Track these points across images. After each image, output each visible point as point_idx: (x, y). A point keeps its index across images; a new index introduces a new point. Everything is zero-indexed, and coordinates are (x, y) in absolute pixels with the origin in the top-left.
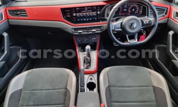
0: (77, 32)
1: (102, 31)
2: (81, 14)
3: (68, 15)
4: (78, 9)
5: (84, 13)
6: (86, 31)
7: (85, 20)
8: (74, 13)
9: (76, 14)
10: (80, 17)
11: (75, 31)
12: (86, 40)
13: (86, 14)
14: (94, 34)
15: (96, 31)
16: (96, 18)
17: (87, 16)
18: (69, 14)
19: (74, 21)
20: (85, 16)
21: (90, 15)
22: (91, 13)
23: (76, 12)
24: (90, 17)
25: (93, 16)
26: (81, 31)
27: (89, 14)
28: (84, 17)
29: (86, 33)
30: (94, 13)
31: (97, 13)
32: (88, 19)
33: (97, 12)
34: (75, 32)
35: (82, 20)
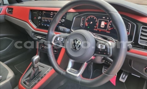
0: (36, 37)
2: (46, 18)
4: (44, 13)
5: (49, 19)
6: (45, 38)
8: (40, 16)
9: (42, 18)
11: (35, 35)
19: (39, 25)
20: (49, 21)
26: (40, 37)
28: (48, 23)
34: (35, 37)
35: (45, 25)
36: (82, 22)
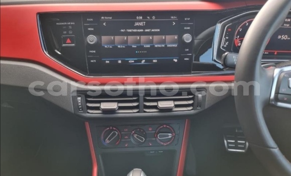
1: (199, 109)
2: (118, 38)
3: (69, 41)
4: (107, 22)
5: (131, 38)
6: (135, 104)
7: (131, 61)
8: (91, 33)
9: (99, 39)
10: (115, 52)
12: (132, 140)
13: (139, 42)
14: (166, 119)
15: (176, 106)
16: (175, 56)
17: (141, 48)
18: (71, 39)
19: (90, 63)
20: (134, 46)
21: (153, 47)
22: (156, 38)
23: (98, 33)
24: (153, 51)
25: (166, 51)
26: (114, 106)
27: (151, 42)
28: (129, 51)
29: (133, 113)
30: (169, 38)
31: (181, 42)
32: (143, 61)
33: (180, 37)
34: (89, 108)
35: (120, 62)
36: (227, 38)
